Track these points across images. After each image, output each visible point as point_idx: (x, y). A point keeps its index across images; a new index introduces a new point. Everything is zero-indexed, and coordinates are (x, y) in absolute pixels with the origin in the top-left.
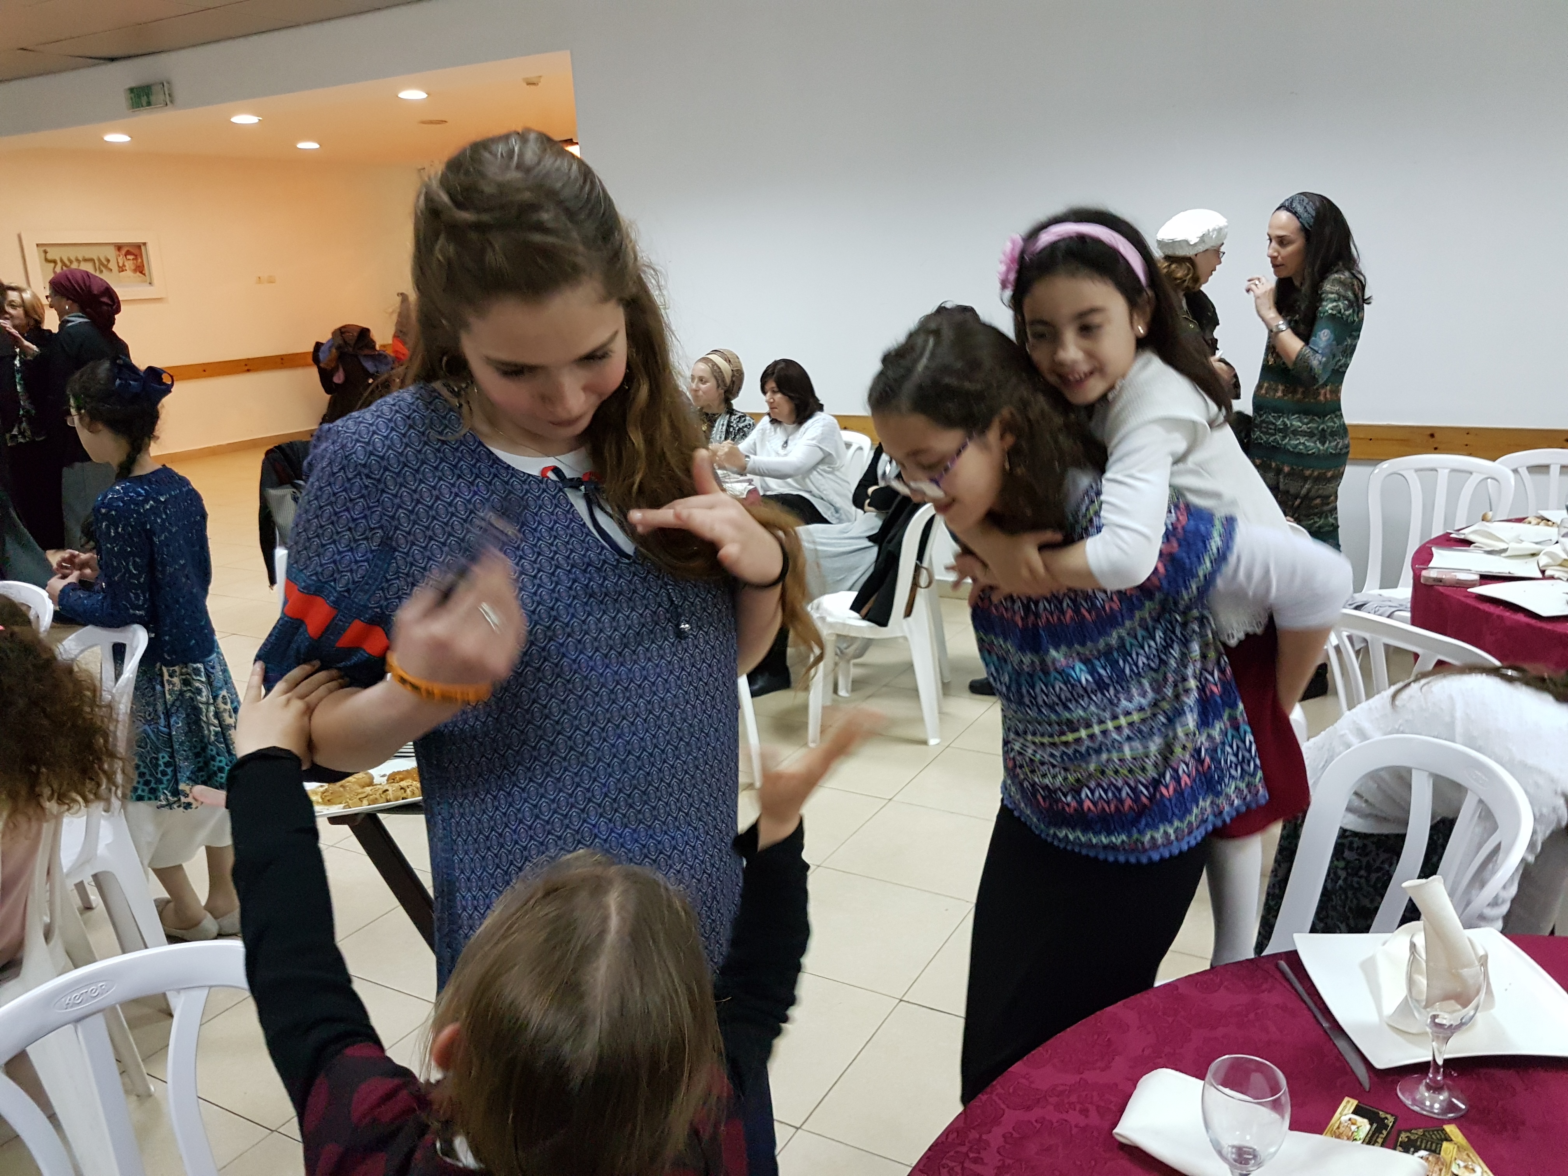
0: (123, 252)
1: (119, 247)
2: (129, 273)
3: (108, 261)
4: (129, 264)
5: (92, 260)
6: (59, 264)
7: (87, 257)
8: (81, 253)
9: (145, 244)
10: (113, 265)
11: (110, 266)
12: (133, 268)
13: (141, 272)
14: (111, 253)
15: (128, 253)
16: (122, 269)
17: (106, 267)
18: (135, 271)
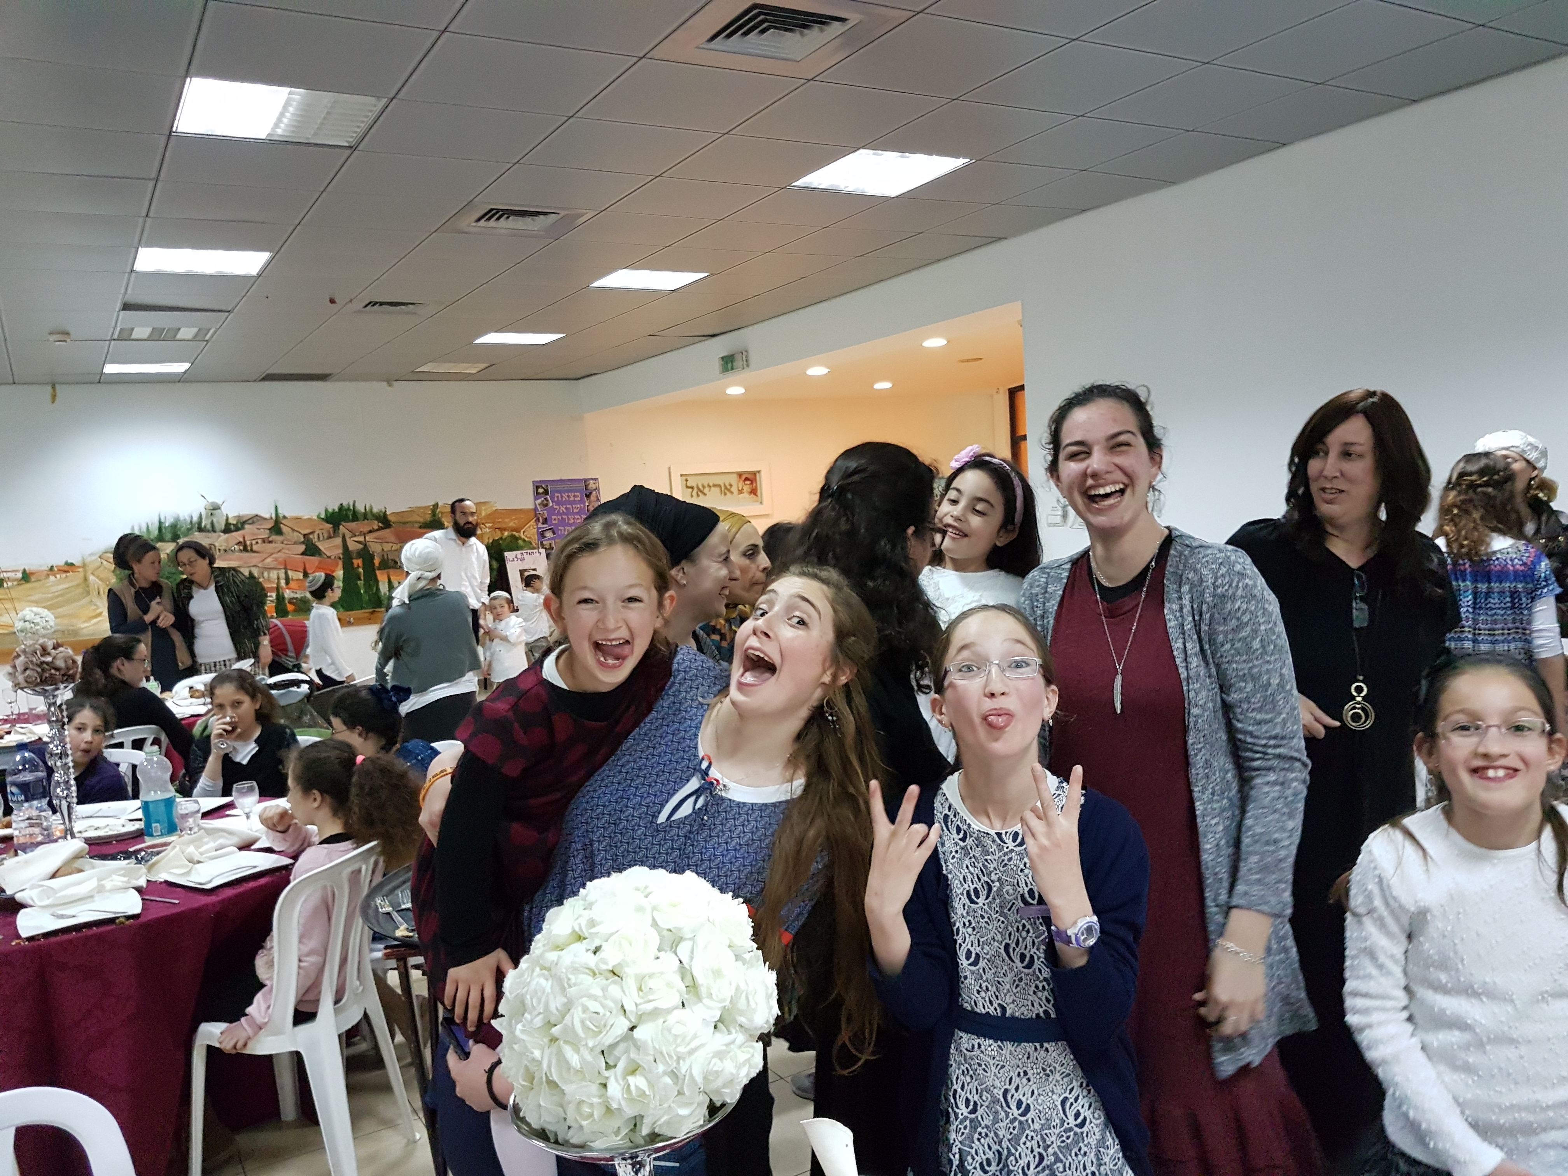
0: (743, 478)
1: (740, 475)
2: (746, 495)
3: (731, 485)
4: (747, 488)
5: (719, 486)
6: (696, 489)
7: (716, 483)
8: (712, 480)
9: (759, 472)
10: (734, 489)
11: (732, 489)
12: (749, 490)
13: (755, 494)
14: (734, 479)
15: (746, 479)
16: (741, 492)
17: (729, 490)
18: (751, 492)
